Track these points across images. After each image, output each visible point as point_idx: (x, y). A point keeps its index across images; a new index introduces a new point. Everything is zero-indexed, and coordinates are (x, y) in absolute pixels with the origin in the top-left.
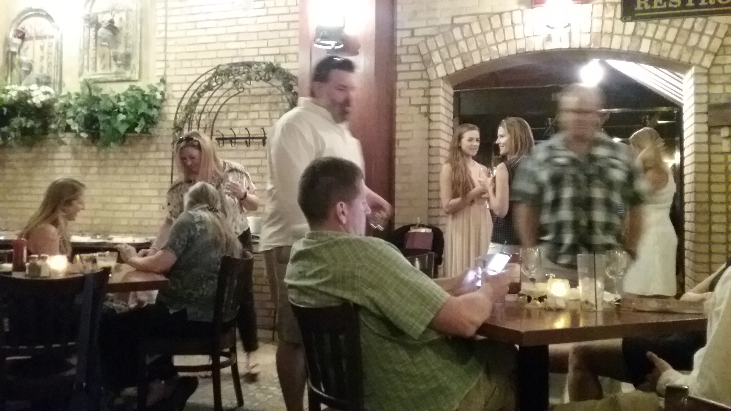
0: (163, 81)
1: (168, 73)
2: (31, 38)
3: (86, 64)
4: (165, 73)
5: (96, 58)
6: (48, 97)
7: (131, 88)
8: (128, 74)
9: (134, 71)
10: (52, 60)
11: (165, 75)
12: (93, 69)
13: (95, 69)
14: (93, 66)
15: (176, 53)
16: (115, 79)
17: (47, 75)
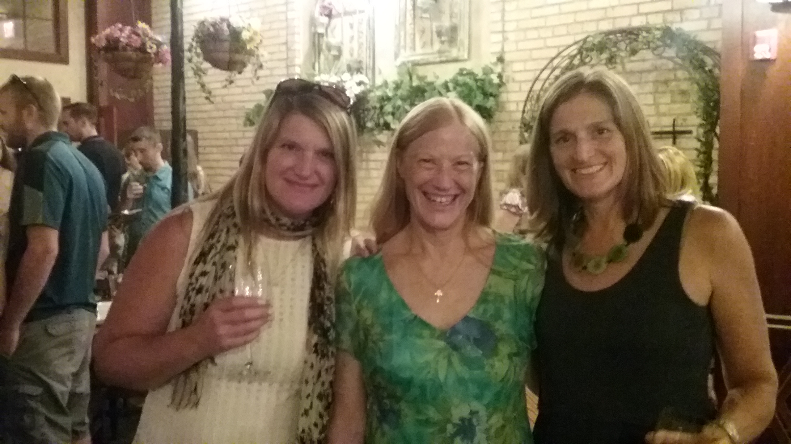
0: (501, 60)
1: (506, 49)
2: (339, 15)
3: (402, 43)
4: (503, 49)
5: (414, 35)
6: (362, 88)
7: (461, 73)
8: (454, 53)
9: (461, 48)
10: (363, 40)
11: (503, 51)
12: (411, 48)
13: (414, 48)
14: (411, 45)
15: (517, 21)
16: (438, 60)
17: (359, 60)
